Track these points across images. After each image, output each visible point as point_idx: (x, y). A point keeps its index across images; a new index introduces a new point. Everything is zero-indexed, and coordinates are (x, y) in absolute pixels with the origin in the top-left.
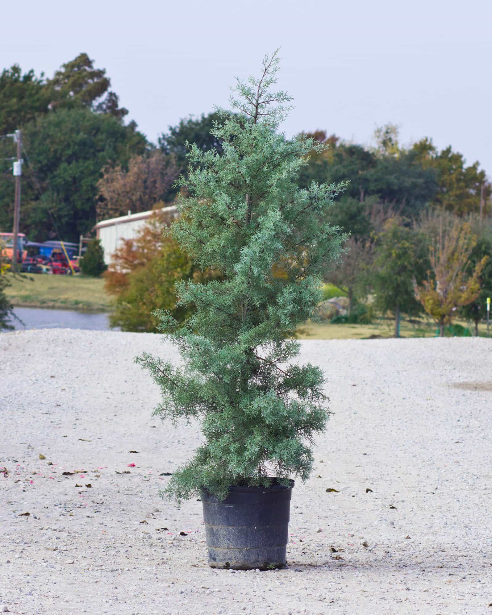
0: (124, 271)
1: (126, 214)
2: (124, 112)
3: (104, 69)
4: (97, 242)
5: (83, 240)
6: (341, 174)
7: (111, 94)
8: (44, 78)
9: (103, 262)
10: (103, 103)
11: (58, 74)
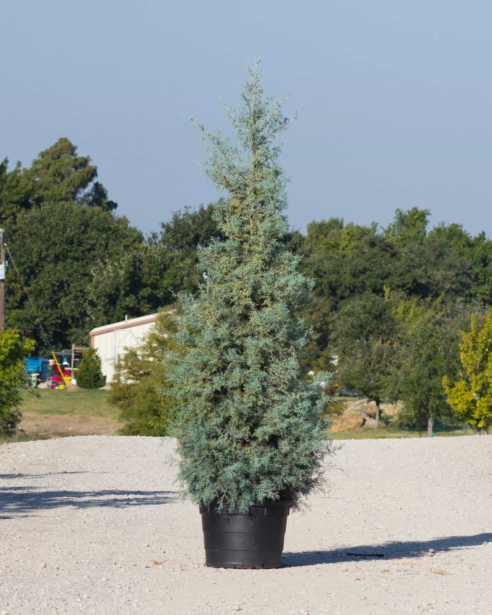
0: (130, 382)
1: (123, 319)
2: (112, 205)
3: (88, 156)
4: (93, 351)
5: (75, 350)
6: (361, 268)
7: (97, 185)
8: (21, 168)
9: (101, 373)
10: (89, 195)
11: (36, 163)
